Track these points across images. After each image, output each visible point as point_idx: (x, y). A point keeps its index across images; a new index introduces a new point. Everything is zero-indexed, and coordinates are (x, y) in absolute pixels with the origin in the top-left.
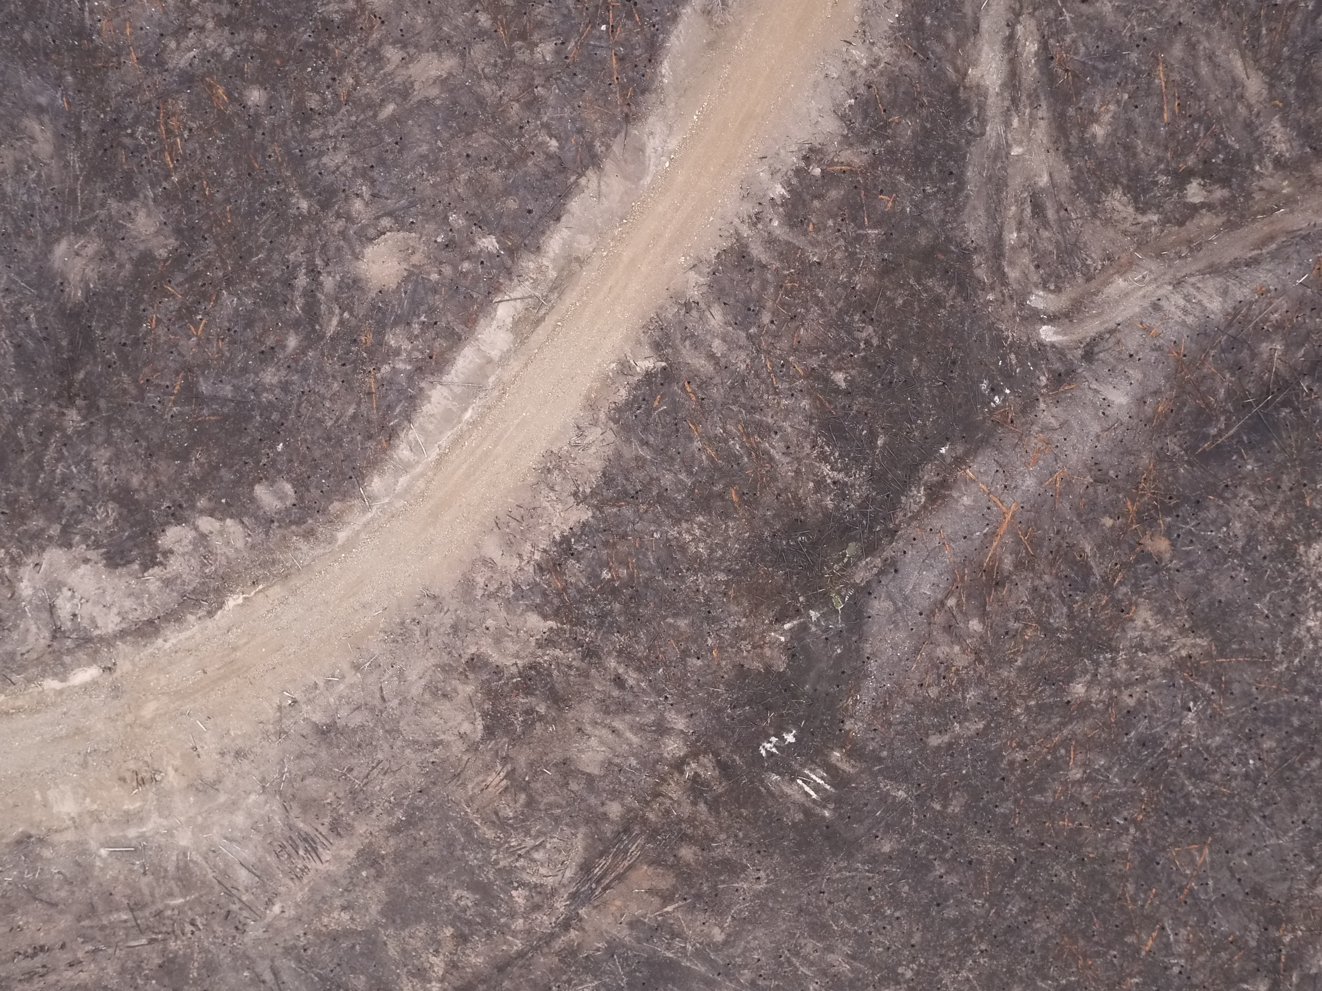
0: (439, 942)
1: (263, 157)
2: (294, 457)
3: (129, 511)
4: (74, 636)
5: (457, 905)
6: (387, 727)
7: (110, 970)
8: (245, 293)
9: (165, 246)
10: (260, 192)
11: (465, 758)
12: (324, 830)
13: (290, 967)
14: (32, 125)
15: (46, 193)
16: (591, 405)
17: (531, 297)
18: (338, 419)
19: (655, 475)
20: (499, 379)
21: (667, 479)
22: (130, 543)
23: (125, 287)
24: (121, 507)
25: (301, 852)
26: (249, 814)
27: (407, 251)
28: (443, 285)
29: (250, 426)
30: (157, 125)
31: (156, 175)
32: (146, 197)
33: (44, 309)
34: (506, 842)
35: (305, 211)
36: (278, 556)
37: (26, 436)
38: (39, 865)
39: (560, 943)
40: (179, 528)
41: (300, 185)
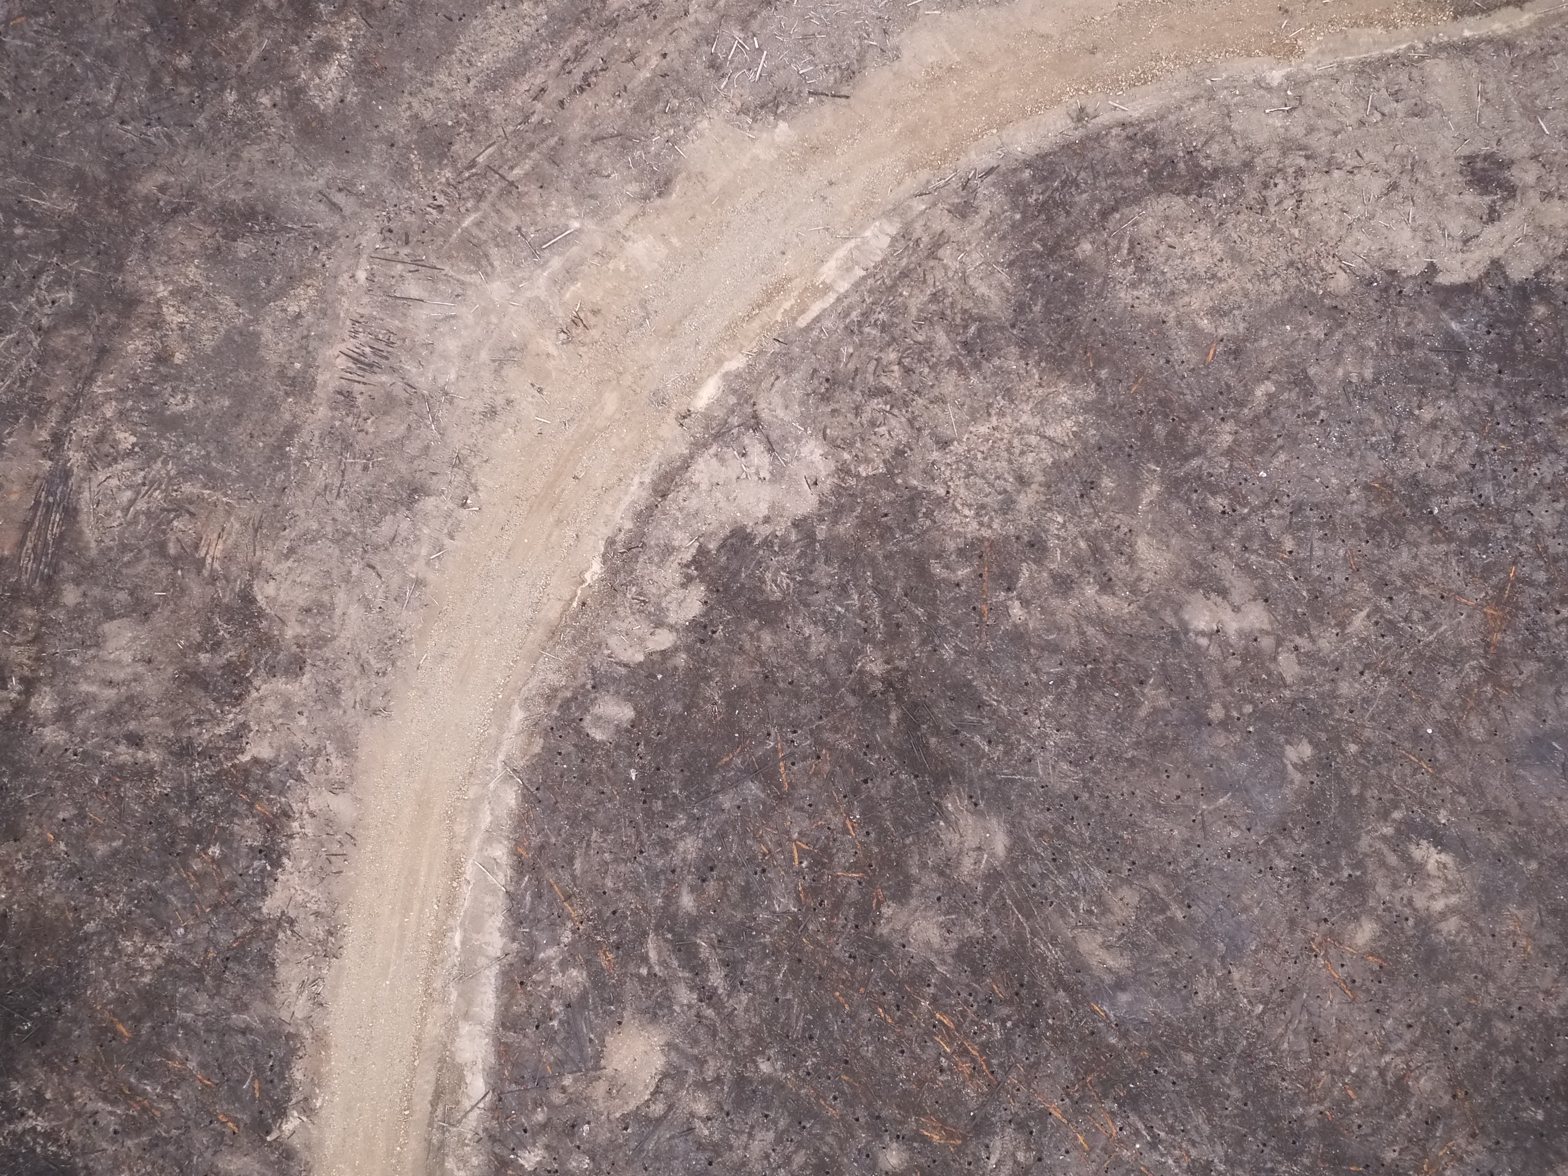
0: (184, 340)
1: (843, 1093)
2: (611, 773)
3: (755, 601)
4: (735, 431)
5: (185, 391)
6: (350, 539)
7: (499, 108)
8: (771, 923)
9: (889, 920)
10: (822, 1049)
11: (258, 553)
12: (357, 388)
13: (323, 221)
14: (1117, 962)
15: (1056, 895)
16: (321, 1039)
17: (459, 1122)
18: (588, 845)
19: (217, 1000)
20: (444, 1001)
21: (202, 1002)
22: (734, 566)
23: (905, 846)
24: (767, 601)
25: (368, 350)
26: (444, 357)
27: (616, 1089)
28: (553, 1077)
29: (680, 776)
30: (982, 1052)
31: (948, 995)
32: (944, 962)
33: (978, 764)
34: (166, 490)
35: (759, 1060)
36: (572, 651)
37: (912, 613)
38: (634, 171)
39: (53, 417)
40: (690, 617)
41: (783, 1087)
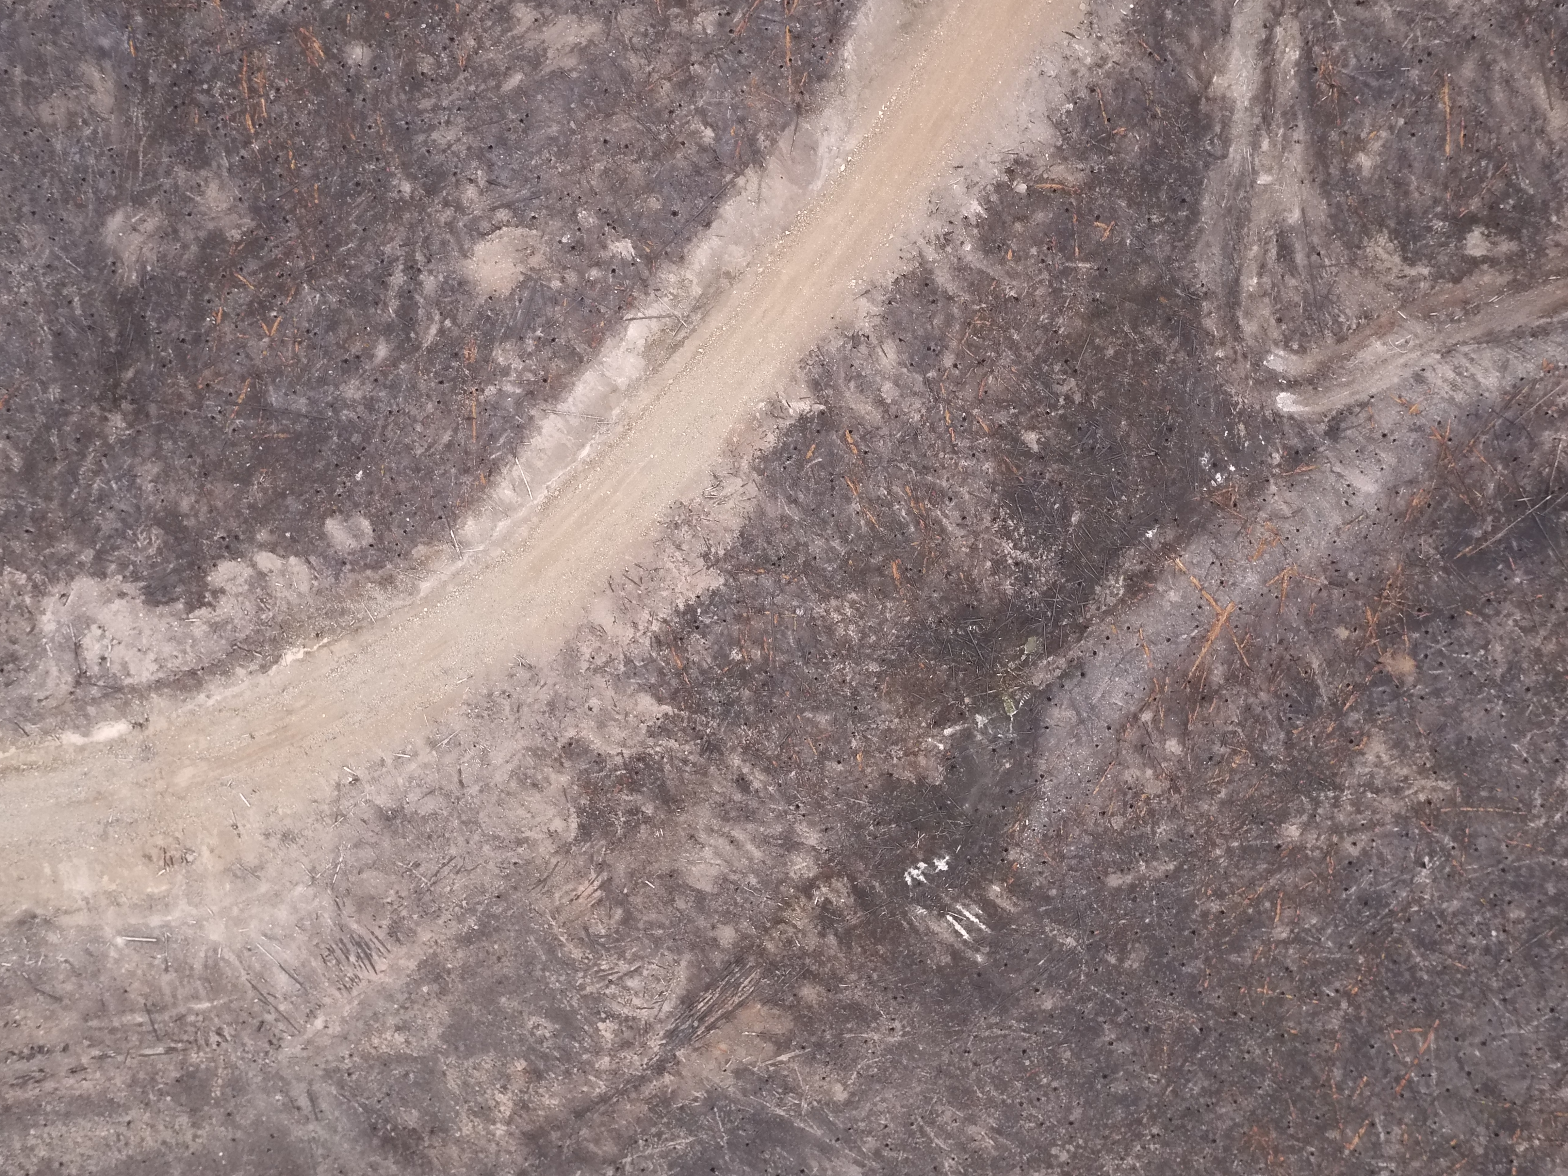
0: (508, 1077)
1: (362, 126)
2: (375, 489)
3: (176, 538)
4: (101, 683)
5: (532, 1034)
6: (464, 818)
7: (118, 1081)
8: (330, 289)
9: (239, 227)
10: (355, 170)
11: (554, 861)
12: (381, 934)
13: (329, 1094)
14: (91, 71)
15: (102, 154)
16: (732, 452)
17: (669, 316)
18: (430, 447)
19: (803, 540)
20: (625, 411)
21: (817, 546)
22: (174, 578)
23: (188, 272)
24: (167, 533)
25: (352, 959)
26: (295, 909)
27: (526, 251)
28: (566, 295)
29: (325, 448)
30: (239, 81)
31: (234, 140)
32: (219, 166)
33: (91, 293)
34: (595, 964)
35: (407, 196)
36: (349, 604)
37: (60, 442)
38: (43, 950)
39: (651, 1088)
40: (233, 563)
41: (403, 164)
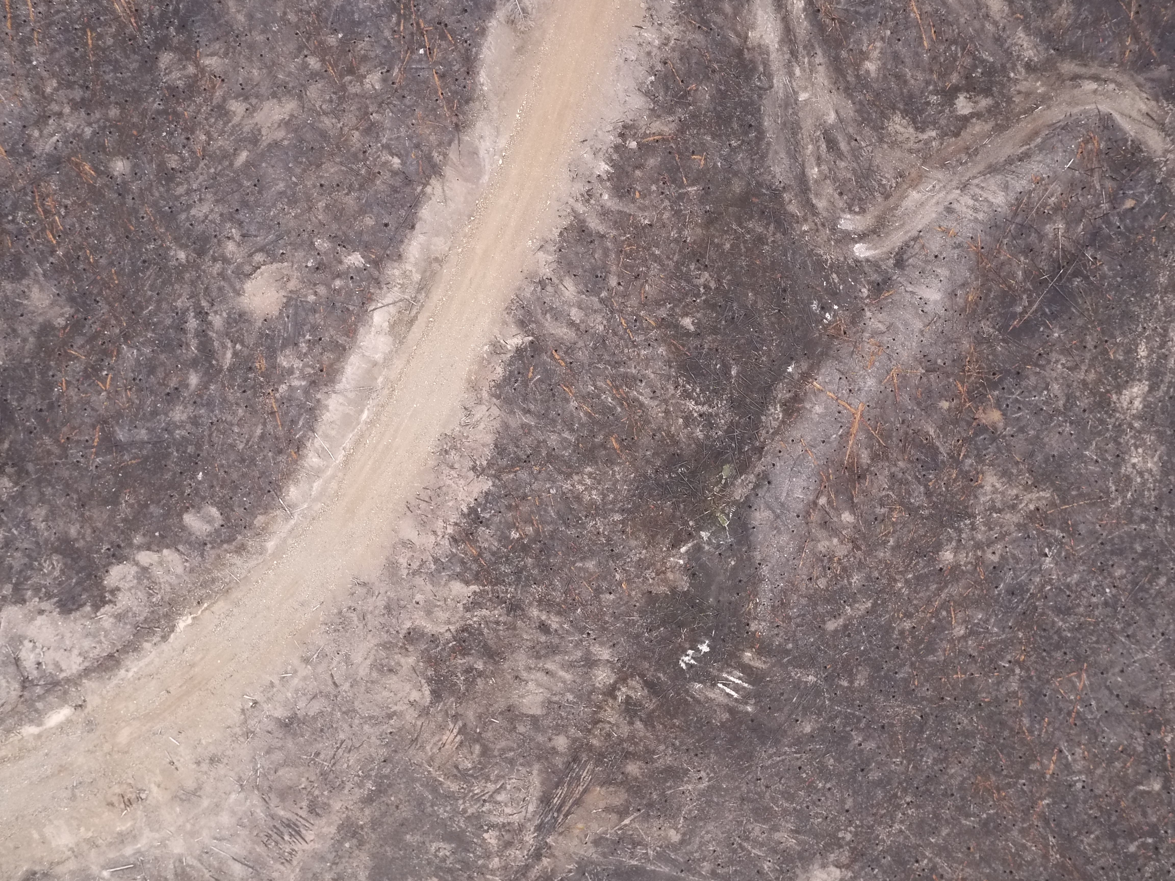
1: (137, 219)
2: (215, 483)
3: (73, 559)
4: (42, 683)
5: (436, 856)
6: (344, 709)
8: (143, 344)
9: (62, 315)
10: (140, 251)
11: (419, 723)
12: (303, 813)
16: (474, 387)
17: (401, 300)
18: (248, 441)
19: (541, 438)
20: (387, 378)
21: (553, 440)
22: (79, 589)
23: (32, 358)
24: (64, 557)
25: (287, 838)
26: (233, 813)
27: (283, 280)
28: (321, 304)
29: (169, 463)
30: (35, 208)
31: (42, 252)
32: (36, 274)
34: (470, 791)
35: (184, 261)
36: (216, 574)
39: (535, 872)
40: (121, 566)
41: (175, 239)
